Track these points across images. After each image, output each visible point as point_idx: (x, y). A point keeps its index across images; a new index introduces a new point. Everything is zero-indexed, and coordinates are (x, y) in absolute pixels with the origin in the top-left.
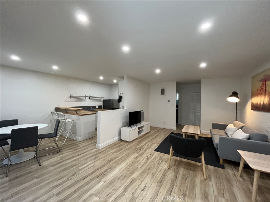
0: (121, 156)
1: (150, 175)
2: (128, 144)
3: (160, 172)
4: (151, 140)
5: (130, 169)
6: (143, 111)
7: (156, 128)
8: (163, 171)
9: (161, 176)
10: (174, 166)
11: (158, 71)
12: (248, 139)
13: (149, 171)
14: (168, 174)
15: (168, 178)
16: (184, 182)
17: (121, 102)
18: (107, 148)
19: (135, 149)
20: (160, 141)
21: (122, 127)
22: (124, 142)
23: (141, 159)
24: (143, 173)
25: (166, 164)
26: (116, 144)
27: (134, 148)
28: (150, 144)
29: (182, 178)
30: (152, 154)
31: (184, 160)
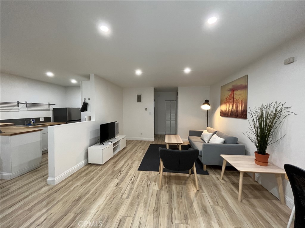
0: (95, 188)
1: (142, 205)
2: (102, 168)
3: (152, 197)
4: (130, 157)
5: (112, 204)
6: (117, 122)
7: (132, 141)
8: (155, 194)
9: (154, 201)
10: (165, 184)
11: (139, 72)
12: (224, 143)
13: (140, 199)
14: (162, 196)
15: (163, 201)
16: (181, 200)
17: (86, 110)
18: (68, 180)
19: (113, 172)
20: (141, 156)
21: (91, 146)
22: (95, 166)
23: (123, 185)
24: (132, 204)
25: (156, 184)
26: (82, 172)
27: (110, 172)
28: (130, 162)
29: (178, 197)
30: (137, 174)
31: (173, 174)
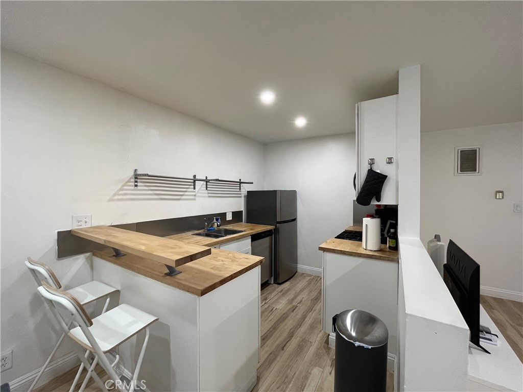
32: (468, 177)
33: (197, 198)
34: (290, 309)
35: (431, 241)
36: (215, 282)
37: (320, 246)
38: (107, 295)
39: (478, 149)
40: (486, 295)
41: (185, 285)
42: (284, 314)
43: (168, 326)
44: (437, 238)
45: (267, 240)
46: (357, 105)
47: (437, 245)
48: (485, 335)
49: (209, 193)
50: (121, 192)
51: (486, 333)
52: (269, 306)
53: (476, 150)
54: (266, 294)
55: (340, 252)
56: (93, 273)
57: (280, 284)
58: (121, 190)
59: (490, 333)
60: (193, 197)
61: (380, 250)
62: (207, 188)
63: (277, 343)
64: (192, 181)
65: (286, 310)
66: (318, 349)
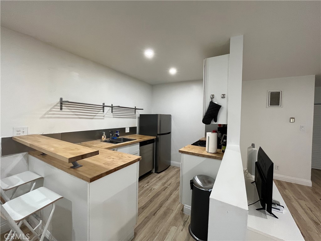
17: (215, 121)
32: (275, 108)
33: (105, 118)
34: (162, 189)
35: (249, 148)
36: (102, 173)
37: (180, 150)
38: (34, 181)
39: (281, 92)
40: (282, 180)
41: (81, 175)
42: (158, 192)
43: (71, 202)
44: (253, 145)
45: (151, 145)
46: (204, 60)
47: (253, 150)
48: (276, 206)
49: (113, 115)
50: (50, 113)
51: (277, 205)
52: (150, 187)
53: (280, 92)
54: (149, 179)
55: (192, 154)
56: (28, 166)
57: (159, 173)
58: (50, 111)
59: (280, 205)
60: (102, 117)
61: (216, 153)
62: (112, 111)
63: (151, 211)
64: (102, 107)
65: (160, 190)
66: (176, 214)
